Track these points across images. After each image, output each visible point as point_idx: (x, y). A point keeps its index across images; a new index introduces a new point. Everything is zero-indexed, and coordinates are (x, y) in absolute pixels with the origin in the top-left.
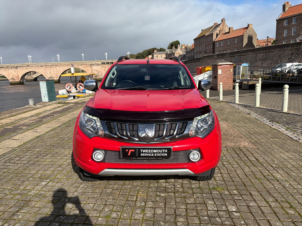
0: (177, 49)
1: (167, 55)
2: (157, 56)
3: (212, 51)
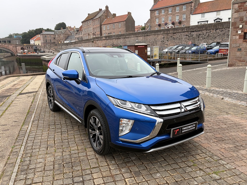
0: (66, 30)
1: (57, 35)
2: (46, 36)
3: (99, 33)
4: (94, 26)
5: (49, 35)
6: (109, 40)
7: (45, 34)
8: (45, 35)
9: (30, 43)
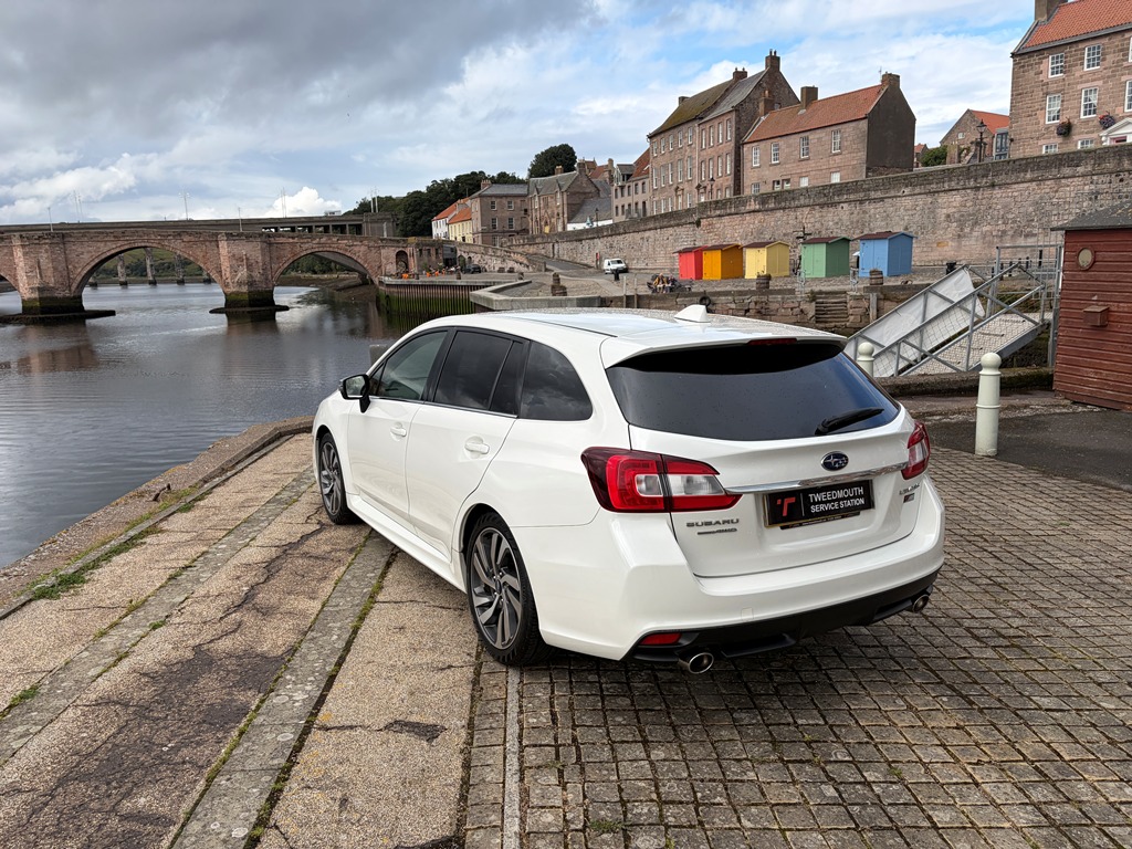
0: (576, 174)
1: (537, 199)
2: (493, 203)
3: (730, 181)
4: (704, 153)
5: (505, 201)
6: (779, 214)
7: (491, 196)
8: (489, 200)
9: (431, 234)
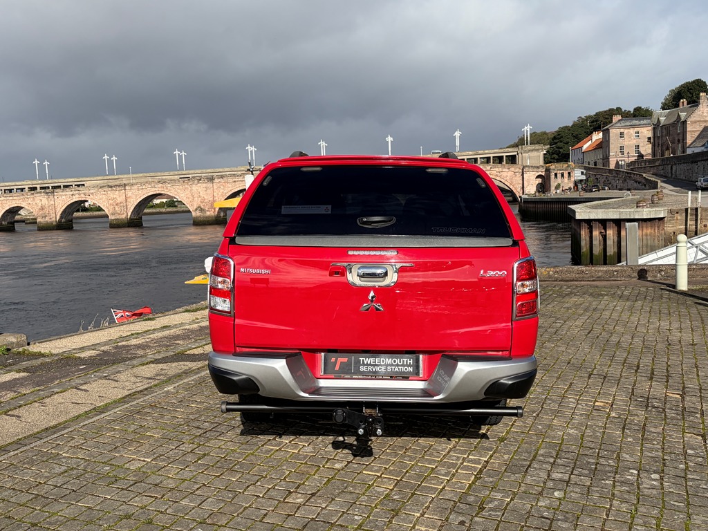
0: (697, 106)
1: (659, 129)
2: (622, 133)
5: (632, 131)
7: (620, 128)
8: (619, 131)
9: (569, 161)
